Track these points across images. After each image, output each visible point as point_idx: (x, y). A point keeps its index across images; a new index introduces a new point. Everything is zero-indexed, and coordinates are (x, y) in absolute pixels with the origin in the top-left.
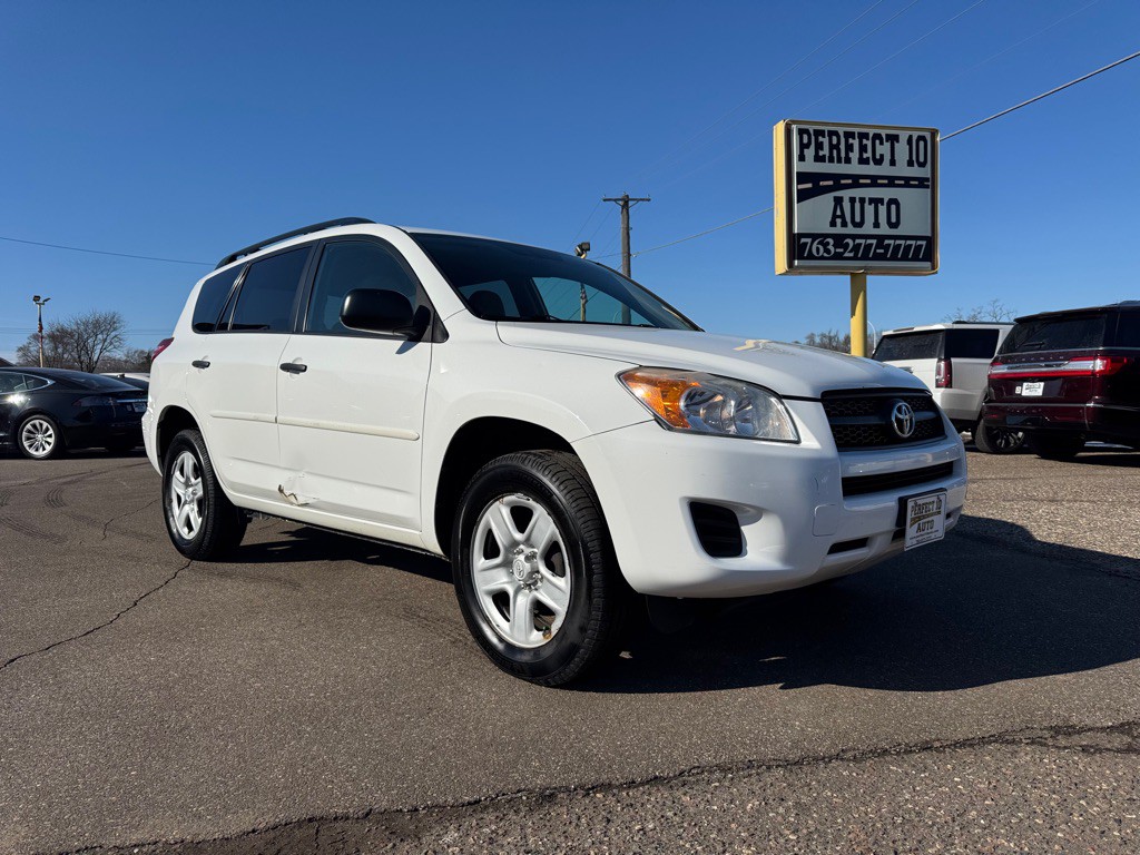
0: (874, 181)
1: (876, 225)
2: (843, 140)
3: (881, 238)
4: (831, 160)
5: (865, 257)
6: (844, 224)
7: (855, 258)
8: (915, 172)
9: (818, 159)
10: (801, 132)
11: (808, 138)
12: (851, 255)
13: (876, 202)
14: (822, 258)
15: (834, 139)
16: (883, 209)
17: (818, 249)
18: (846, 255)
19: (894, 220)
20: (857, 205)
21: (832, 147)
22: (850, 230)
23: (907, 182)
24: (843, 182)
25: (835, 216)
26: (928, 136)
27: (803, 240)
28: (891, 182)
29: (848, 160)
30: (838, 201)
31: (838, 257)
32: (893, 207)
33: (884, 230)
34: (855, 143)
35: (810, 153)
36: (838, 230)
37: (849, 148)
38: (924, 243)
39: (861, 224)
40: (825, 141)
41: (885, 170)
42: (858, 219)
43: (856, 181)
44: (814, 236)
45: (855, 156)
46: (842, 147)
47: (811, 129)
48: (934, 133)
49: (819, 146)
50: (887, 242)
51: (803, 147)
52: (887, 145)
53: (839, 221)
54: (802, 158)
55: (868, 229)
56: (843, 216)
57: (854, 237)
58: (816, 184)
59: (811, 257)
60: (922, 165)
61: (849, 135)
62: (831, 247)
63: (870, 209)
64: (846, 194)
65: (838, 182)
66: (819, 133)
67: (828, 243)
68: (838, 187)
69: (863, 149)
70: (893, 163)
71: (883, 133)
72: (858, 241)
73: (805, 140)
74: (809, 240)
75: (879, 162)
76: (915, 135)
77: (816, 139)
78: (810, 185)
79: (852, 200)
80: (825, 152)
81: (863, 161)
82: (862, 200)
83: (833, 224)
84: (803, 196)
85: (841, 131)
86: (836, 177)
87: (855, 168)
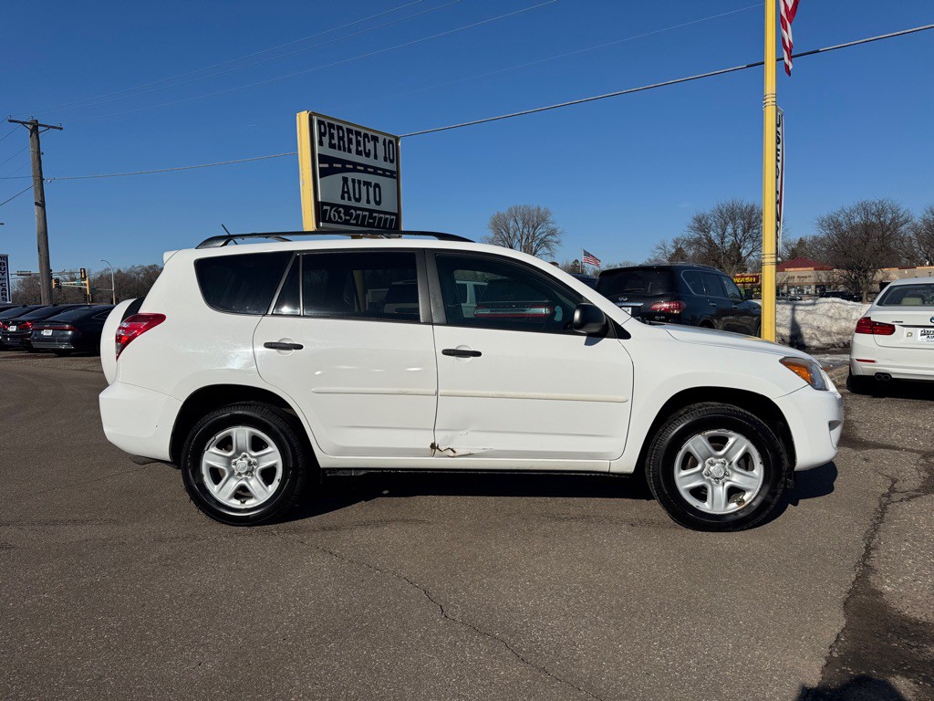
0: (366, 170)
1: (368, 202)
2: (346, 134)
3: (371, 211)
4: (340, 149)
5: (362, 225)
6: (349, 199)
7: (356, 225)
8: (388, 166)
9: (332, 146)
10: (320, 123)
11: (326, 129)
12: (355, 222)
13: (367, 184)
14: (337, 222)
15: (341, 132)
16: (371, 190)
17: (334, 215)
18: (352, 221)
19: (378, 199)
20: (357, 185)
21: (341, 139)
22: (353, 203)
23: (384, 173)
24: (347, 166)
25: (343, 192)
26: (394, 140)
27: (325, 207)
28: (376, 171)
29: (350, 151)
30: (345, 180)
31: (347, 222)
32: (377, 189)
33: (372, 206)
34: (353, 137)
35: (326, 140)
36: (346, 202)
37: (350, 141)
38: (394, 217)
39: (358, 200)
40: (335, 132)
41: (370, 161)
42: (357, 196)
43: (355, 167)
44: (332, 205)
45: (353, 147)
46: (346, 139)
47: (326, 121)
48: (397, 139)
49: (332, 136)
50: (375, 215)
51: (322, 135)
52: (372, 143)
53: (346, 195)
54: (321, 143)
55: (363, 204)
56: (348, 192)
57: (356, 209)
58: (331, 165)
59: (330, 221)
60: (392, 161)
61: (349, 131)
62: (342, 215)
63: (364, 189)
64: (350, 176)
65: (345, 166)
66: (331, 126)
67: (340, 212)
68: (344, 170)
69: (358, 143)
70: (376, 157)
71: (370, 134)
72: (358, 212)
73: (323, 131)
74: (328, 208)
75: (368, 155)
76: (388, 139)
77: (330, 131)
78: (327, 166)
79: (353, 181)
80: (335, 141)
81: (359, 153)
82: (359, 182)
83: (343, 198)
84: (324, 173)
85: (345, 127)
86: (344, 162)
87: (353, 157)
